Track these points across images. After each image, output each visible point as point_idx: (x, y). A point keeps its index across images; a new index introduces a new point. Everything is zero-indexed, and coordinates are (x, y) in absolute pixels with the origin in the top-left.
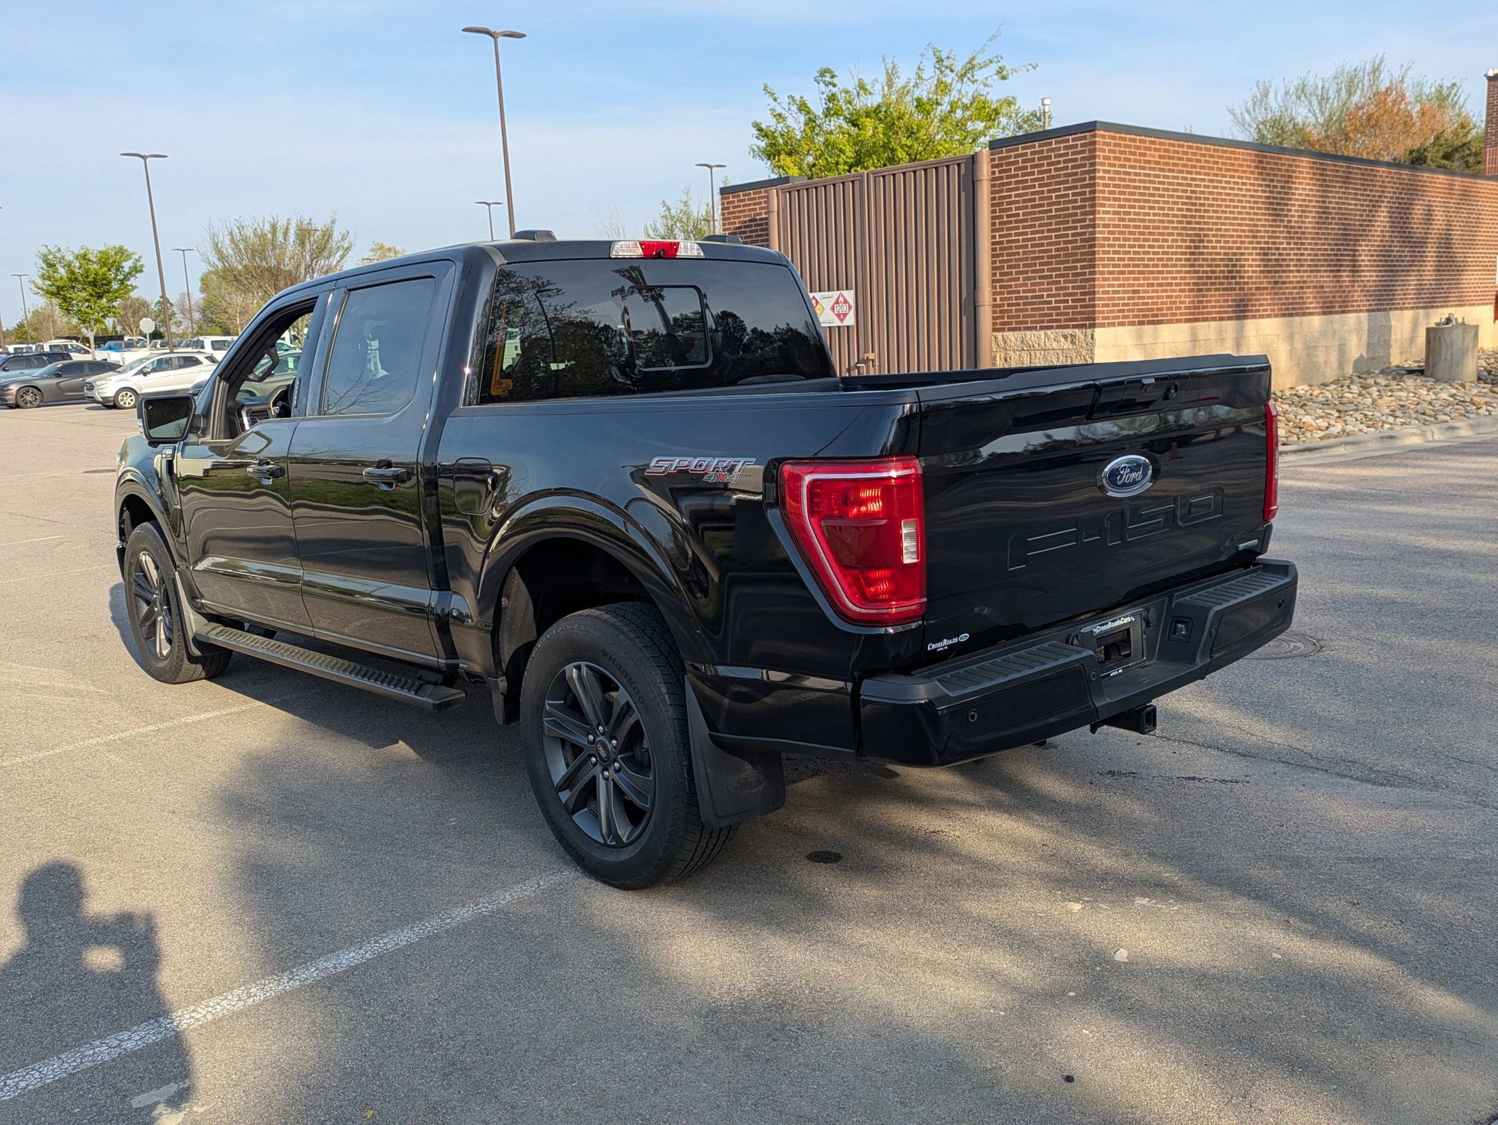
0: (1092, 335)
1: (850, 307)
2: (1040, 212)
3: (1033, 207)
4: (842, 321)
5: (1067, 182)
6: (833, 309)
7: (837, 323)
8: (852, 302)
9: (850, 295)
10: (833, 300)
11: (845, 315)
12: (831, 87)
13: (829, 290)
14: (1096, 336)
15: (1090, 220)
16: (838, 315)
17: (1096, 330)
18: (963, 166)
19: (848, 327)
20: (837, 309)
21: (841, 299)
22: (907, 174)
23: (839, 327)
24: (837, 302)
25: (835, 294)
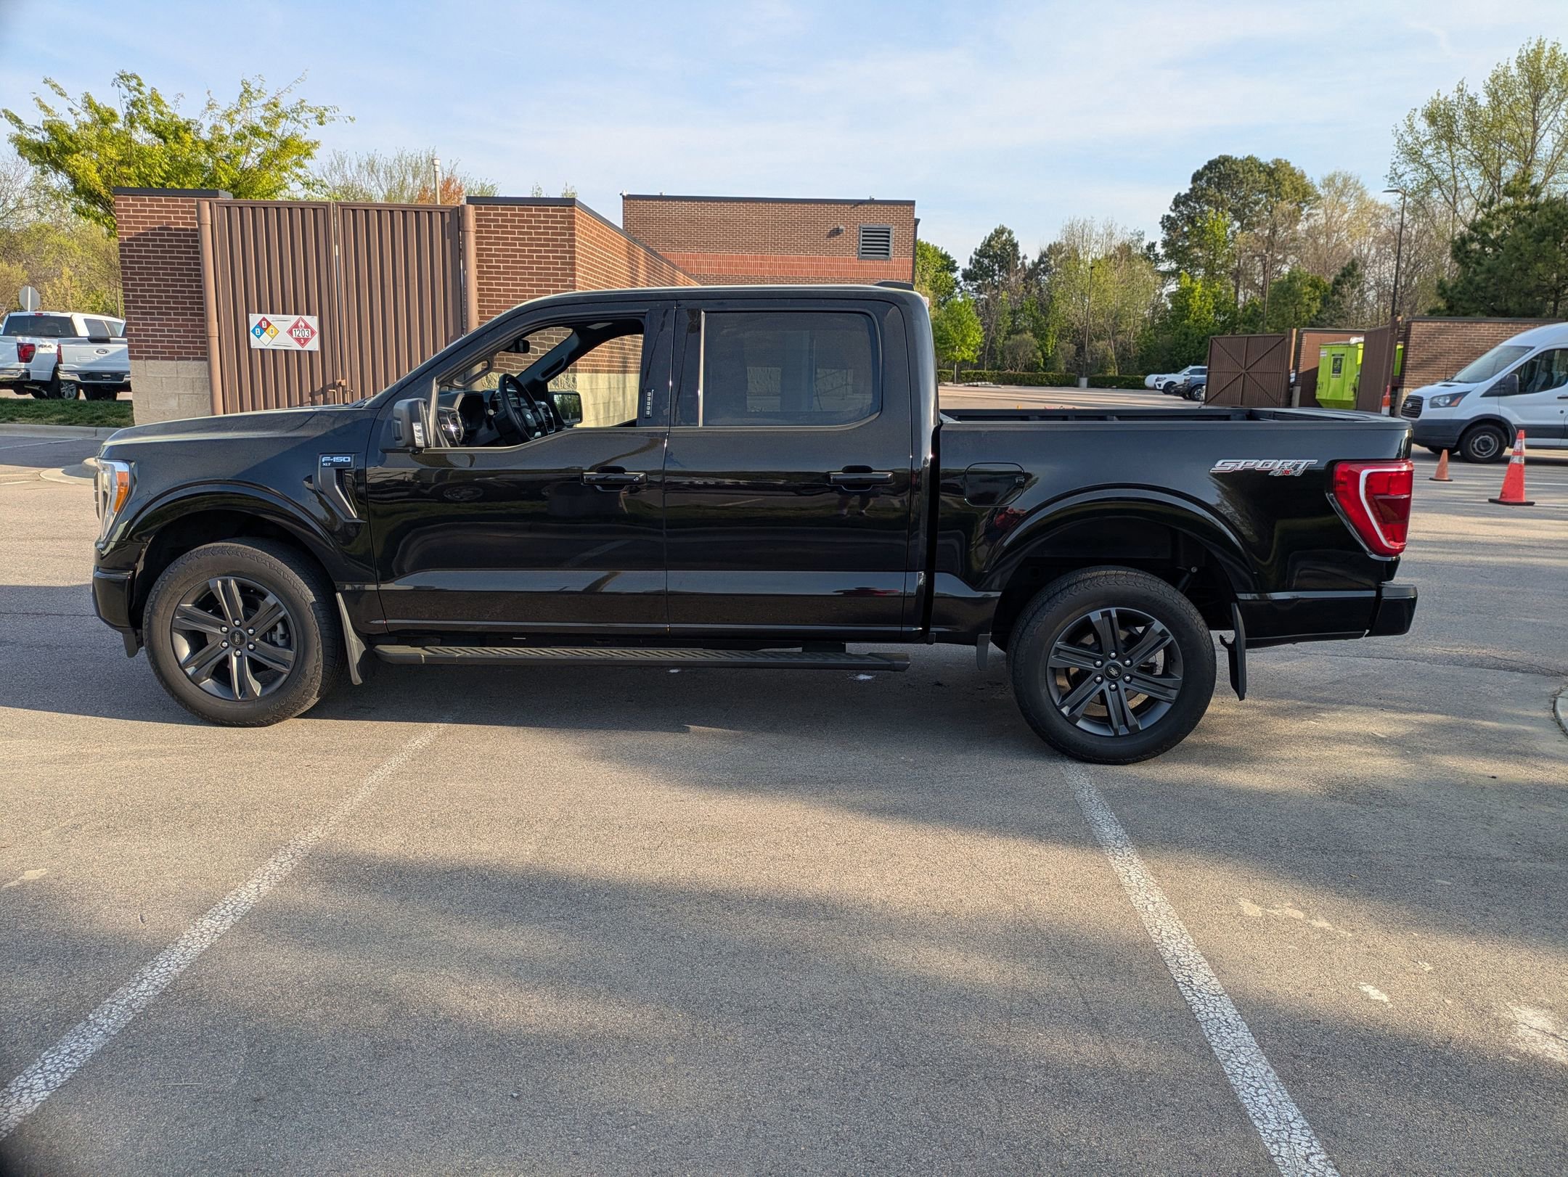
0: (574, 380)
1: (313, 333)
2: (521, 268)
3: (513, 262)
4: (302, 345)
5: (548, 245)
6: (290, 332)
7: (296, 346)
8: (316, 328)
9: (313, 321)
10: (293, 323)
11: (306, 340)
12: (136, 93)
13: (284, 313)
14: (577, 379)
15: (570, 281)
16: (298, 340)
17: (578, 374)
18: (447, 215)
19: (310, 352)
20: (296, 333)
21: (301, 323)
22: (383, 213)
23: (298, 352)
24: (296, 326)
25: (294, 318)
